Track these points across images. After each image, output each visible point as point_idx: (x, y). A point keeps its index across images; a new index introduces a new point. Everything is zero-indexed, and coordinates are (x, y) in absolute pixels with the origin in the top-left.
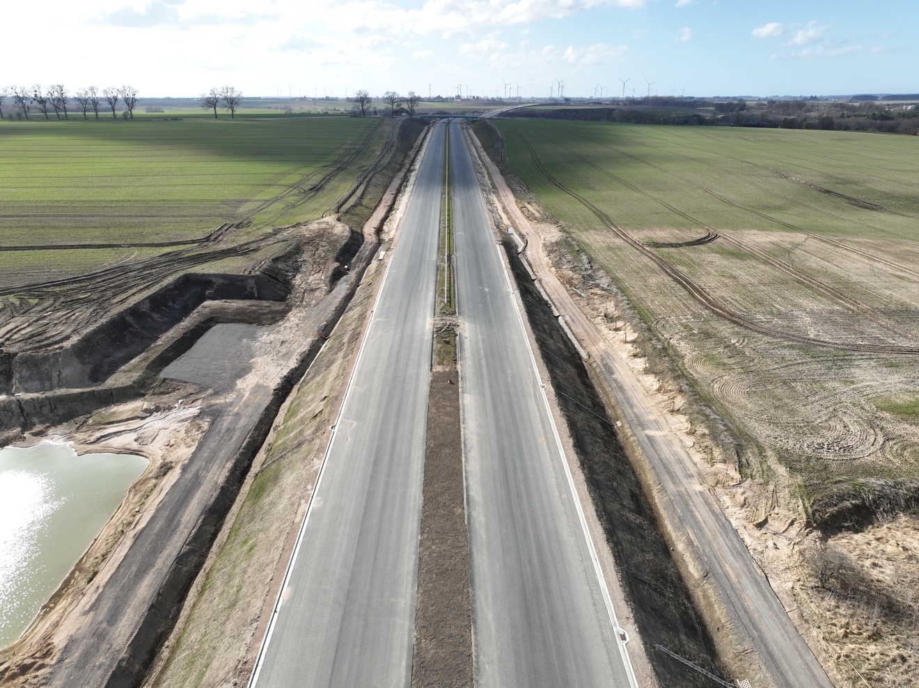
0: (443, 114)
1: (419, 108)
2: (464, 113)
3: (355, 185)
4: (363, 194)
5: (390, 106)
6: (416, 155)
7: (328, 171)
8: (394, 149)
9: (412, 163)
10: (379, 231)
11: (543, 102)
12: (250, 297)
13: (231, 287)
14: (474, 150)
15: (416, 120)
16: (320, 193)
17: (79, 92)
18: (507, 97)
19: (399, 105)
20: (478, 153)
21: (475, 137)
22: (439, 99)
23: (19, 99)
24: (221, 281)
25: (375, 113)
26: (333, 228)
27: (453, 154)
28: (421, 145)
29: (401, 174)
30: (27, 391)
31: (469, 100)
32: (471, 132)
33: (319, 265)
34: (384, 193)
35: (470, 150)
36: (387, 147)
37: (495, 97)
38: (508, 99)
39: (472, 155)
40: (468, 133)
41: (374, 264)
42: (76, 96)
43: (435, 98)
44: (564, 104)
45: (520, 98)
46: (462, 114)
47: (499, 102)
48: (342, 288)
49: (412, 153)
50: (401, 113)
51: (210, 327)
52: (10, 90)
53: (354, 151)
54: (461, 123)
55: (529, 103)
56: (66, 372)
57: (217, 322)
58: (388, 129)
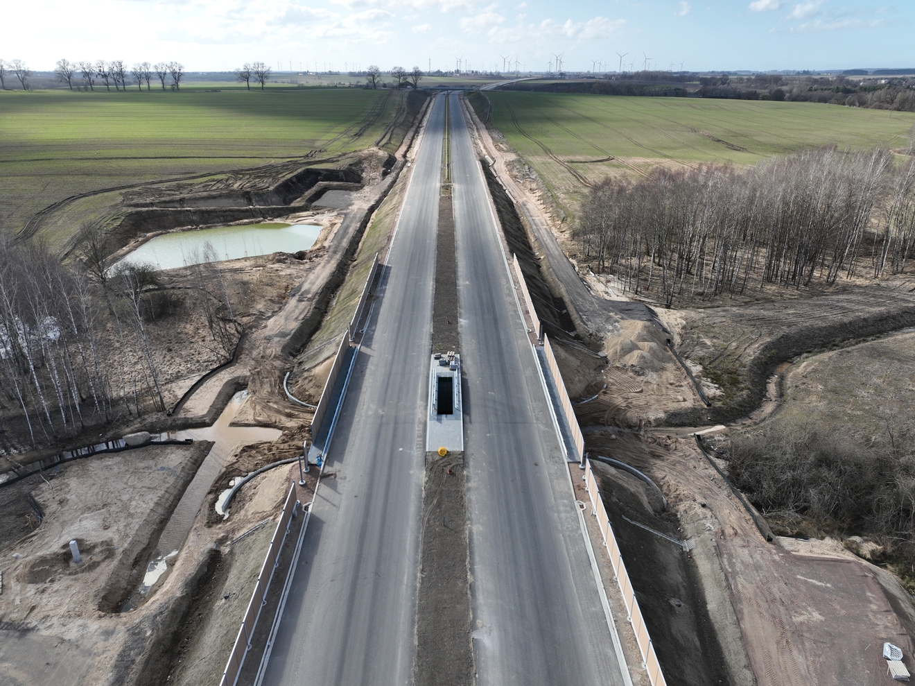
0: (442, 88)
1: (422, 82)
2: (463, 86)
3: (384, 133)
4: (390, 138)
5: (397, 79)
6: (423, 118)
7: (363, 125)
8: (405, 113)
9: (421, 122)
10: (405, 156)
11: (540, 76)
12: (342, 180)
13: (331, 175)
14: (468, 114)
15: (419, 92)
16: (361, 137)
17: (134, 67)
18: (506, 71)
19: (405, 79)
20: (471, 116)
21: (470, 106)
22: (439, 74)
23: (87, 74)
24: (325, 173)
25: (385, 86)
26: (377, 152)
27: (451, 117)
28: (426, 111)
29: (414, 129)
30: (260, 205)
31: (467, 74)
32: (467, 102)
33: (375, 169)
34: (404, 139)
35: (465, 114)
36: (400, 111)
37: (493, 71)
38: (505, 74)
39: (466, 117)
40: (464, 102)
41: (405, 169)
42: (133, 71)
43: (435, 73)
44: (559, 79)
45: (518, 72)
46: (460, 87)
47: (498, 76)
48: (389, 179)
49: (419, 116)
50: (407, 85)
51: (326, 191)
52: (78, 66)
53: (375, 114)
54: (459, 95)
55: (526, 77)
56: (273, 199)
57: (329, 190)
58: (398, 99)
